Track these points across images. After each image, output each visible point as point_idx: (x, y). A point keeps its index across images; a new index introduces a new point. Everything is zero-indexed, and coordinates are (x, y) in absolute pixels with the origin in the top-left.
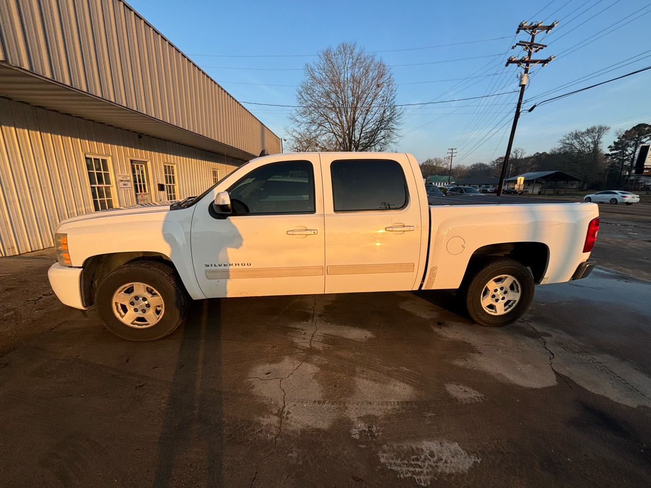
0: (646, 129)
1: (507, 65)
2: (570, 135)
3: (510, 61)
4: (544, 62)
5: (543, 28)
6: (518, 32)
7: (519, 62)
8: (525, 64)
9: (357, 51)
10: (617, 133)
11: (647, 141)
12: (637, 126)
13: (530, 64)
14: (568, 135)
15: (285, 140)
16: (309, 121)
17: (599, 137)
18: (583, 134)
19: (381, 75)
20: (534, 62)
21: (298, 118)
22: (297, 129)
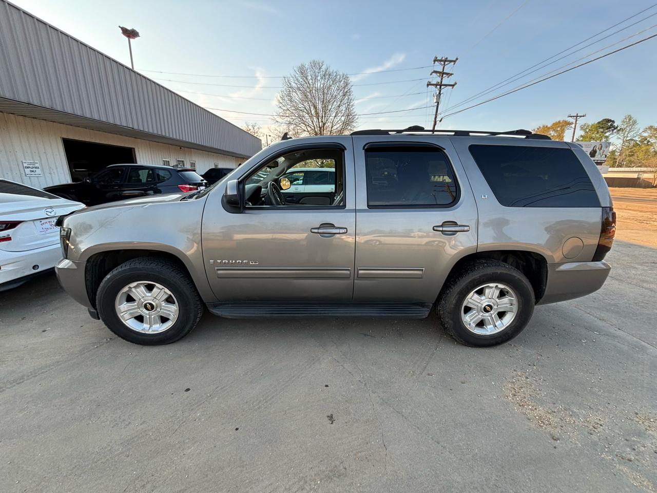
0: (609, 124)
1: (428, 87)
2: (538, 129)
3: (429, 84)
4: (453, 86)
5: (451, 61)
6: (434, 63)
7: (436, 85)
8: (438, 87)
9: (324, 68)
10: (582, 128)
11: (610, 135)
12: (602, 121)
13: (442, 87)
14: (536, 129)
15: (270, 136)
16: (287, 122)
17: (563, 131)
18: (549, 128)
19: (347, 84)
20: (446, 85)
21: (279, 119)
22: (278, 129)
